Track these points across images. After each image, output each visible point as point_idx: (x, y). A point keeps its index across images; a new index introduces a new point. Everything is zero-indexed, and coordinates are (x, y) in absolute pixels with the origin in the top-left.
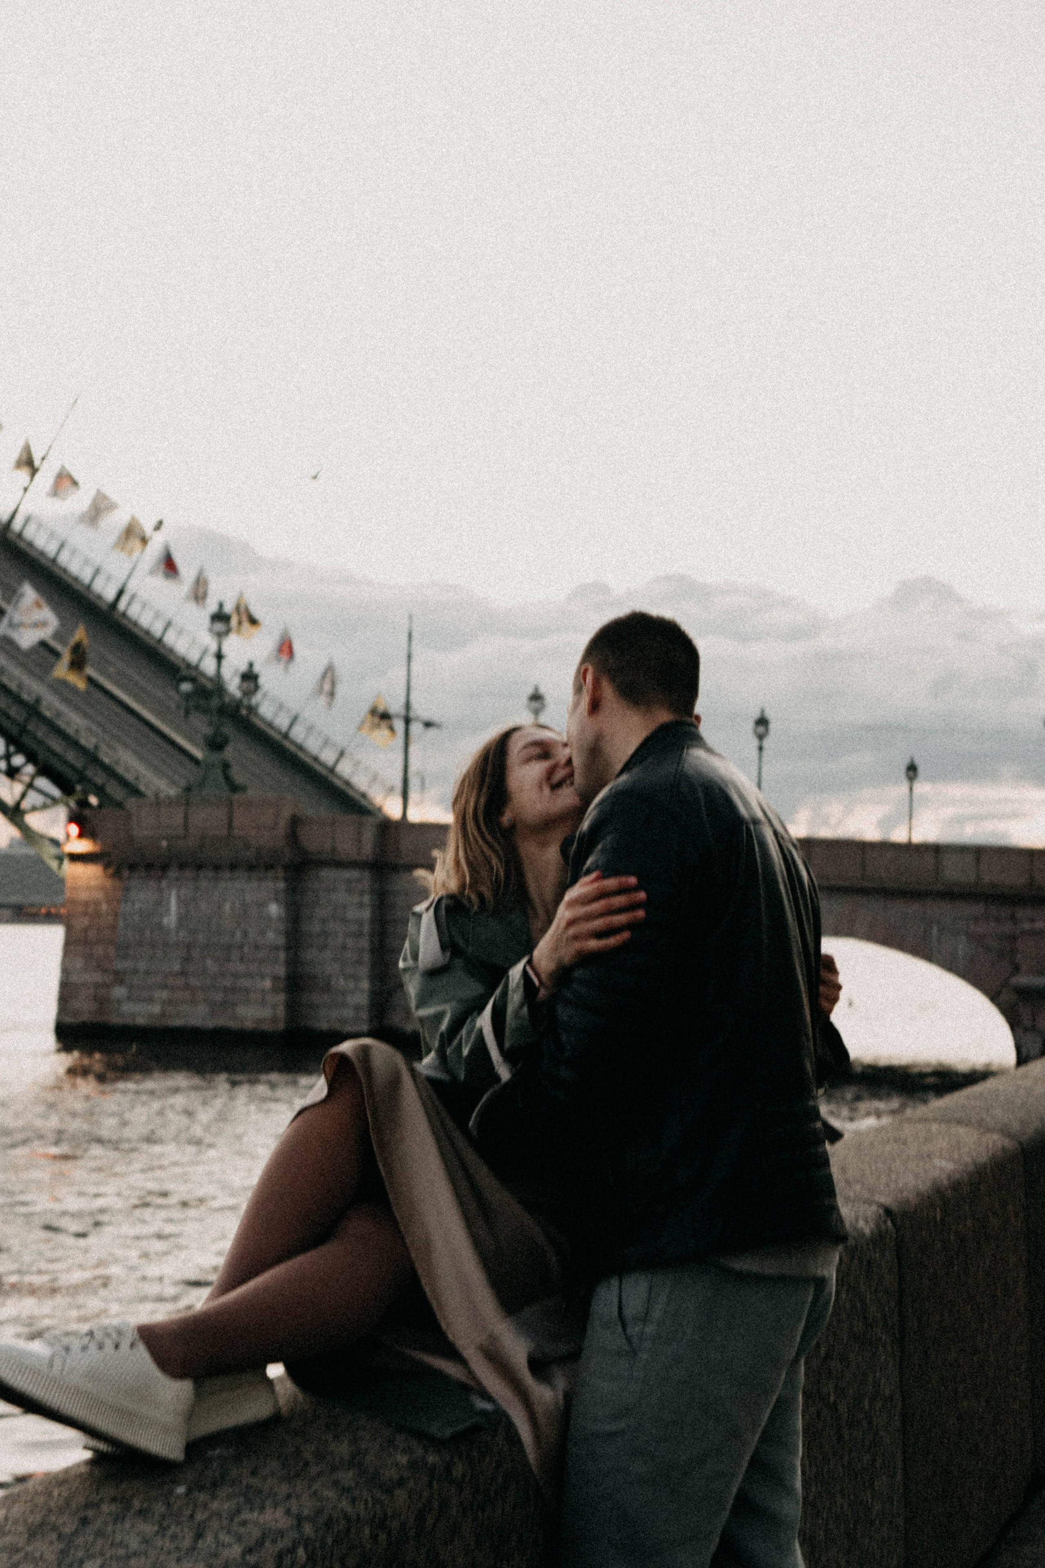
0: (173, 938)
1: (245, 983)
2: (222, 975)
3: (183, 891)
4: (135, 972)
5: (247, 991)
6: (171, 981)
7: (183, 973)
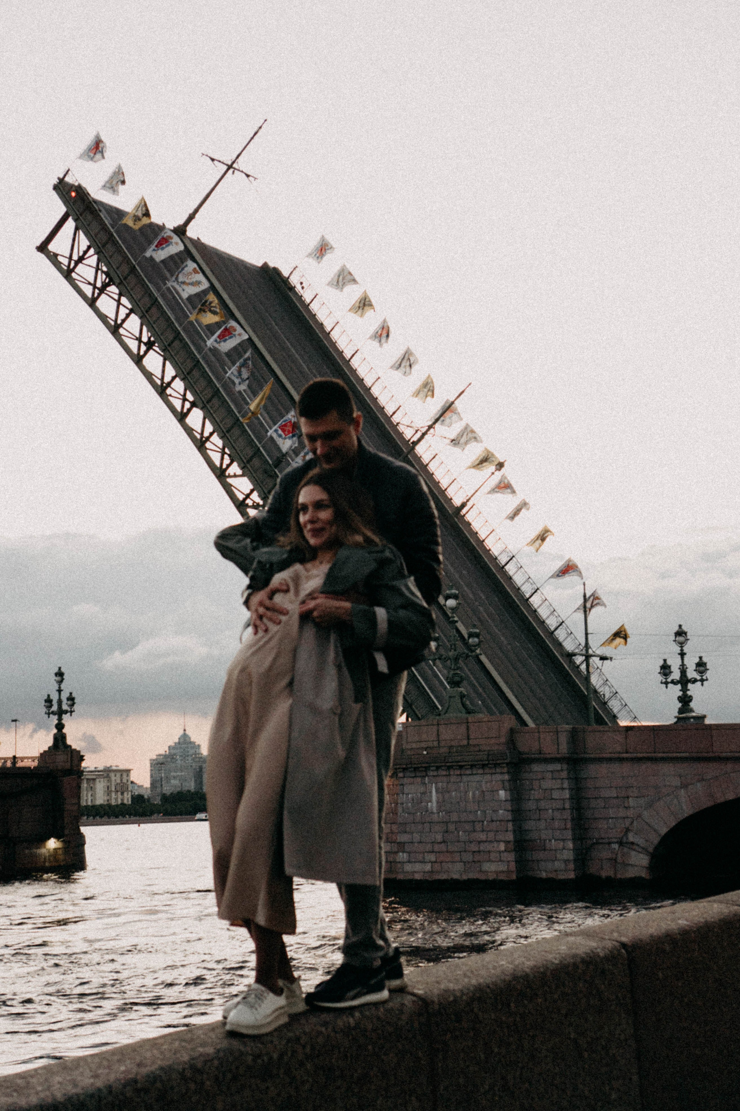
0: (436, 818)
1: (487, 847)
2: (470, 841)
3: (440, 785)
4: (412, 842)
5: (489, 852)
6: (437, 848)
7: (444, 842)
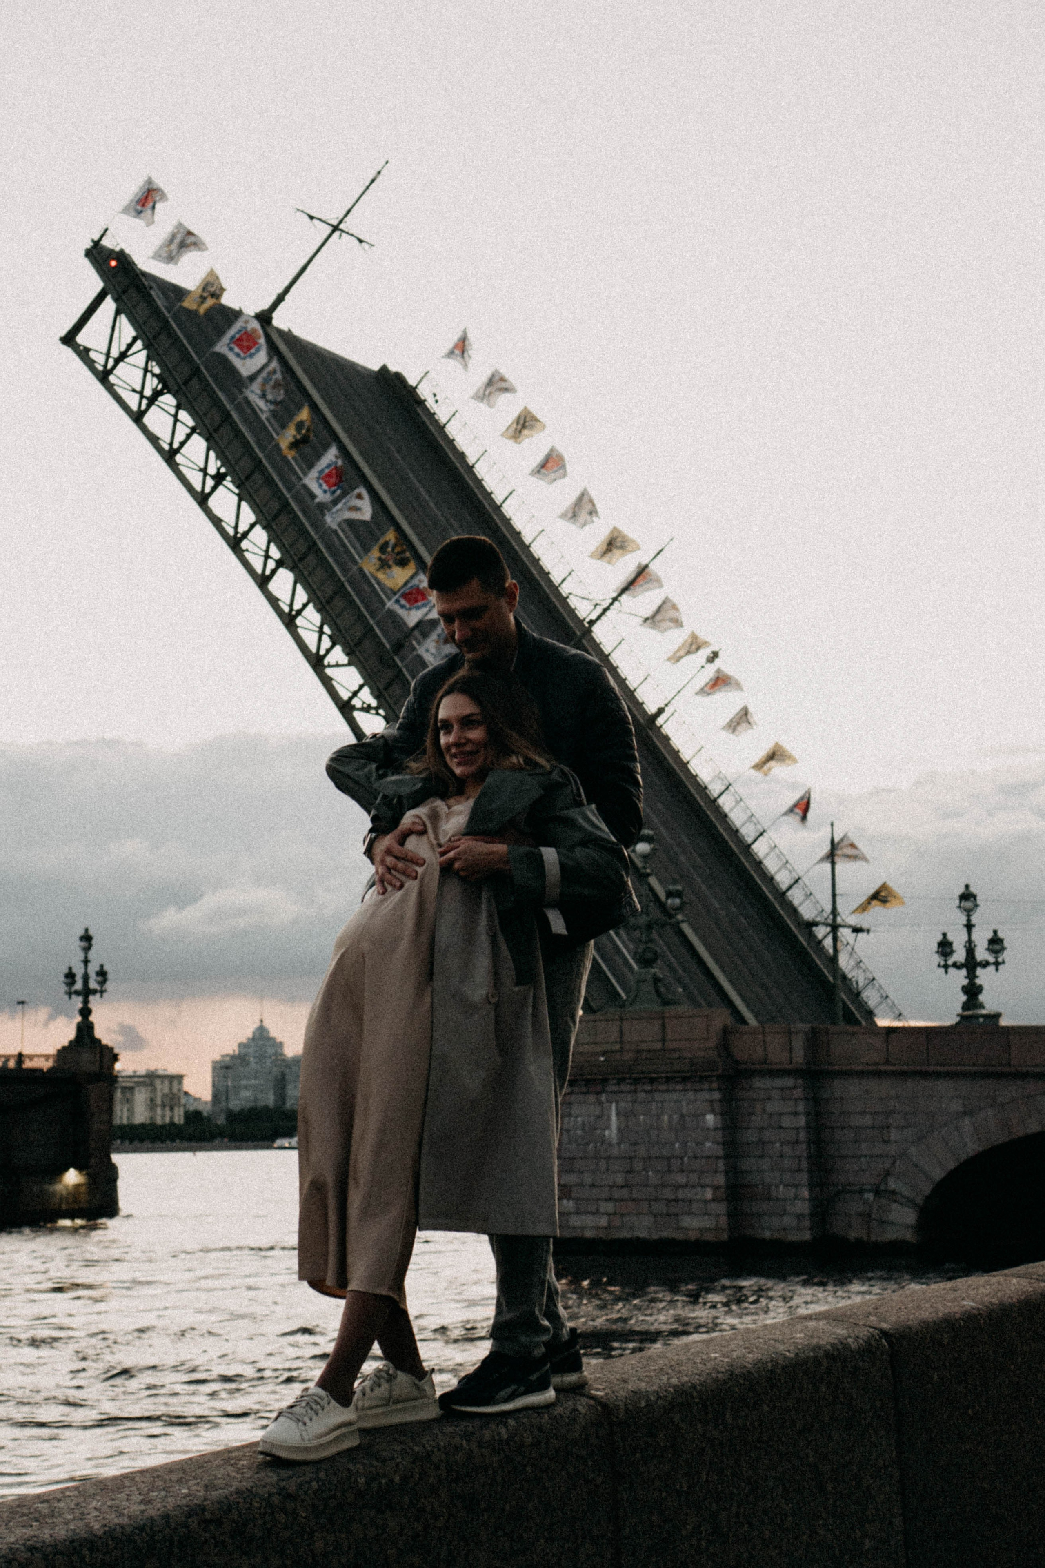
0: (615, 1152)
1: (688, 1194)
2: (664, 1185)
3: (622, 1104)
4: (581, 1185)
5: (690, 1201)
6: (616, 1194)
7: (627, 1185)
